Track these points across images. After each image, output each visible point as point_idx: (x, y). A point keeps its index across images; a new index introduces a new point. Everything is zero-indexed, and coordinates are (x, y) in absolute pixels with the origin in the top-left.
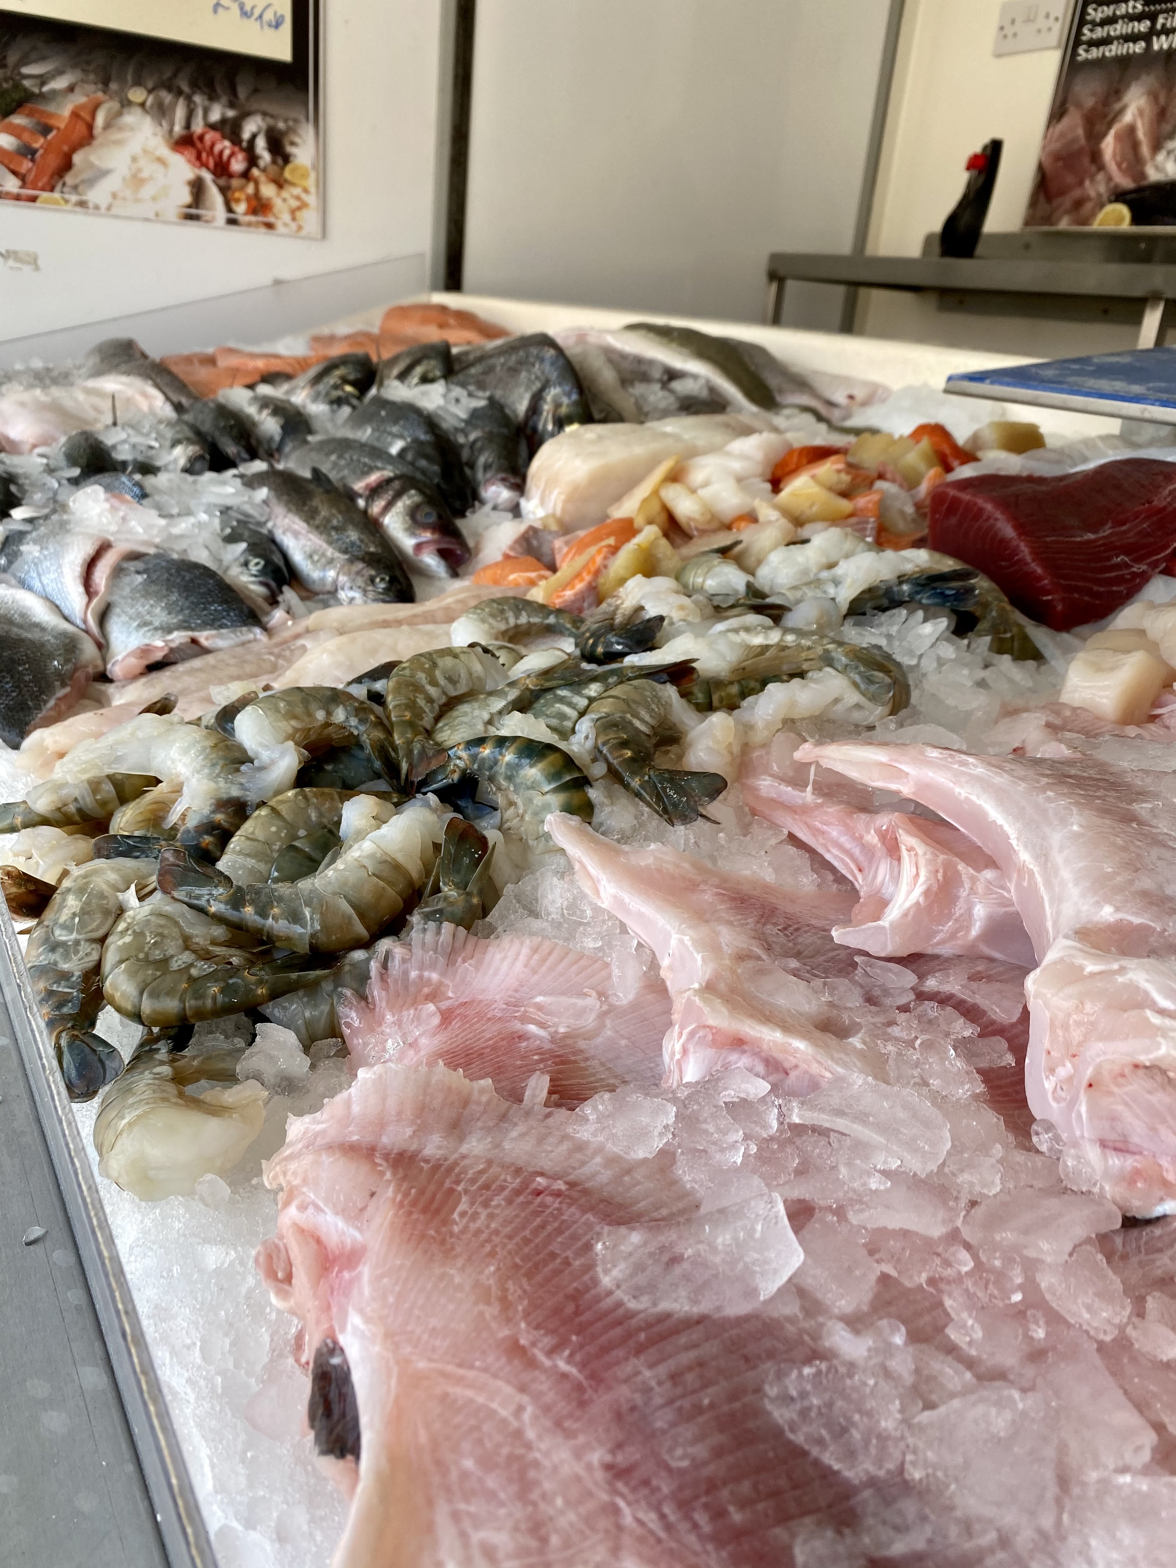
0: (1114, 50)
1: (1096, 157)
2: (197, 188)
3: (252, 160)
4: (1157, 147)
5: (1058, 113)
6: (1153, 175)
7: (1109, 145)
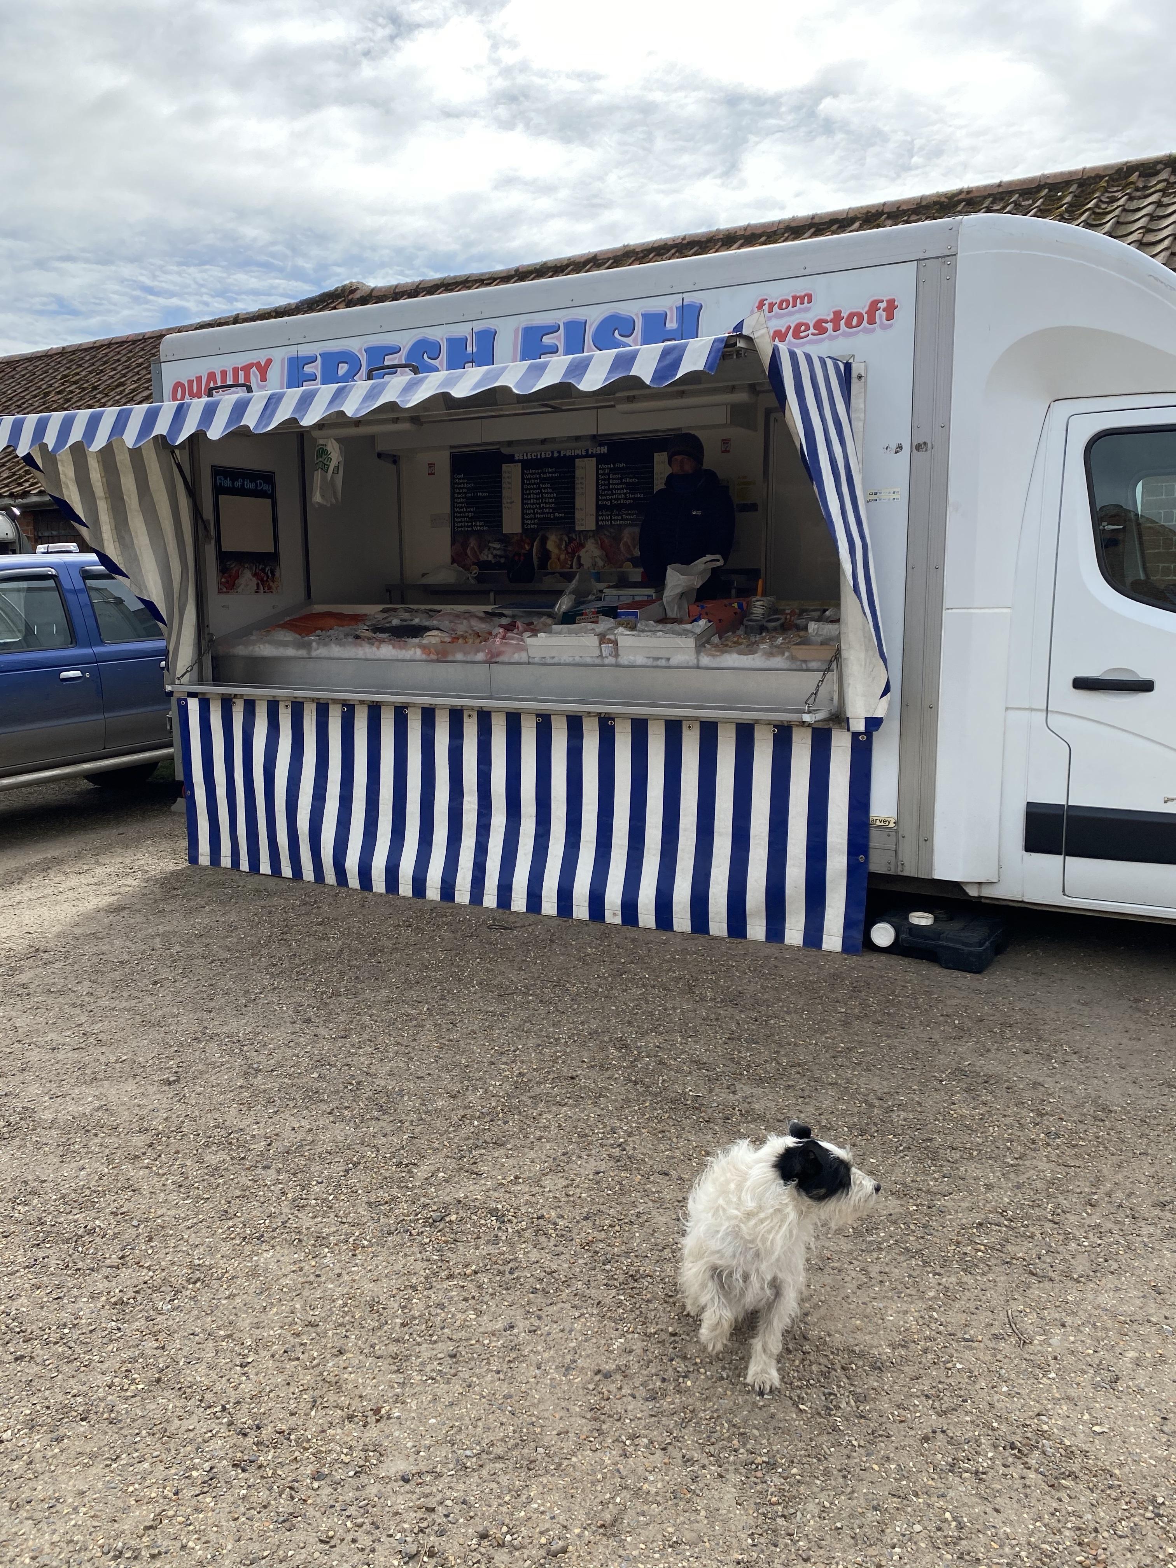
0: (463, 529)
1: (466, 554)
2: (258, 585)
3: (268, 577)
4: (481, 552)
5: (453, 544)
6: (482, 559)
7: (468, 551)
